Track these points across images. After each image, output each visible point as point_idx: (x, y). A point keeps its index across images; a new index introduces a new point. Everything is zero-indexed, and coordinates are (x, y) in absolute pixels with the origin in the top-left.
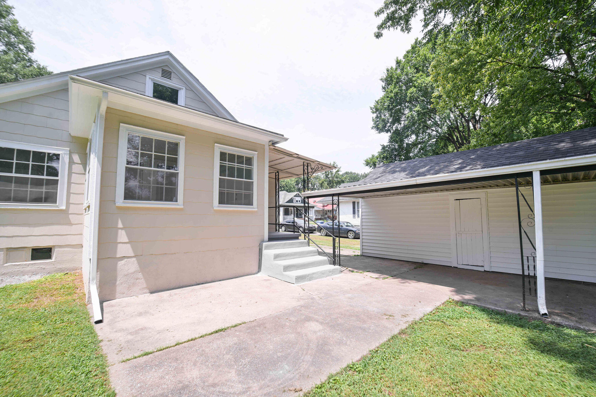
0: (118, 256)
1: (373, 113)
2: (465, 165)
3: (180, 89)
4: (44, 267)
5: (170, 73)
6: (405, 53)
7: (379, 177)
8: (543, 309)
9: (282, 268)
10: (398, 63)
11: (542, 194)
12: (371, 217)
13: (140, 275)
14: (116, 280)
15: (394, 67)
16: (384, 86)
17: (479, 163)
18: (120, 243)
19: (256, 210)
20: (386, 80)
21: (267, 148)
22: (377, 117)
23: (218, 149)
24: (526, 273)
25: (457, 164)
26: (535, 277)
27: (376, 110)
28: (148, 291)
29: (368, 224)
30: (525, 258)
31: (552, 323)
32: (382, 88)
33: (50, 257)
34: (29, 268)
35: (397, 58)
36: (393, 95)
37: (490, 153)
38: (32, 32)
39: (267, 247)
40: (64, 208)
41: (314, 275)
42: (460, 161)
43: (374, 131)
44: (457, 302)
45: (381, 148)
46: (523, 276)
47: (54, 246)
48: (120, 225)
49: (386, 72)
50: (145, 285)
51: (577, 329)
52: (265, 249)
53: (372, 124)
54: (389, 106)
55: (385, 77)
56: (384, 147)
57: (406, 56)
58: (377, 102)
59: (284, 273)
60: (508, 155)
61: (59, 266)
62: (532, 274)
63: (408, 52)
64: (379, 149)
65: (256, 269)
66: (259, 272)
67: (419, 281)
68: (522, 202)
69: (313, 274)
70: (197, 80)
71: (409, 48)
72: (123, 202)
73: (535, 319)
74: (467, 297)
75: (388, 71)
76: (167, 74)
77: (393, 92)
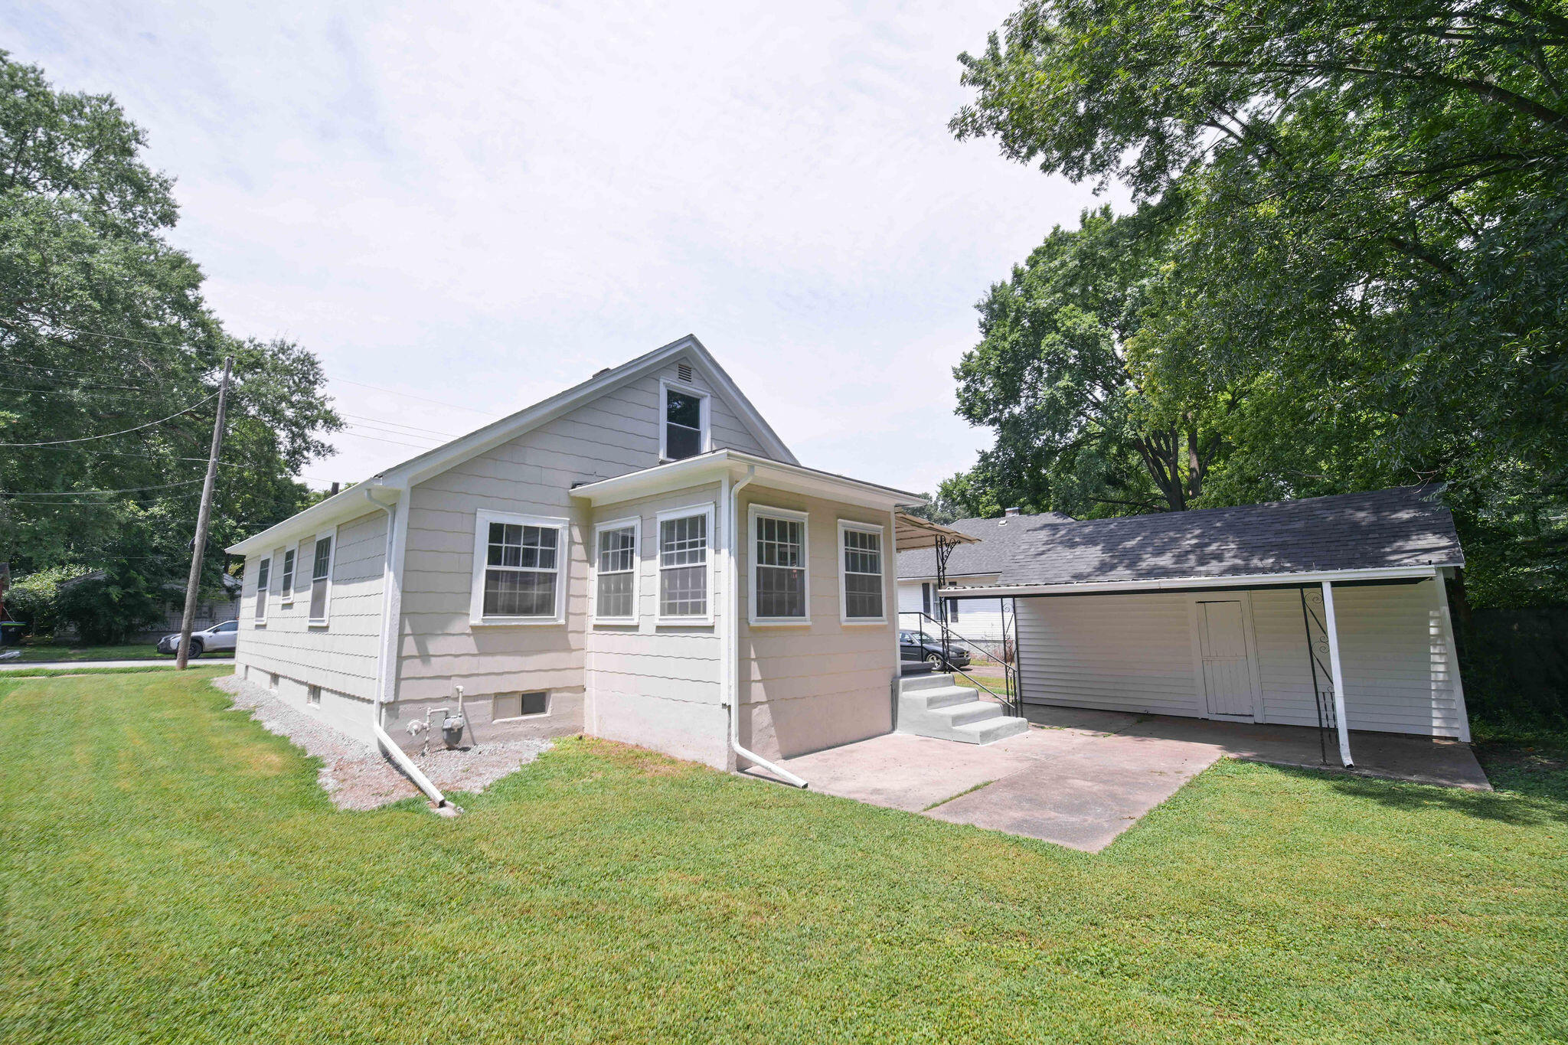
0: (753, 701)
1: (958, 378)
2: (1207, 541)
3: (703, 397)
4: (537, 725)
5: (689, 369)
6: (1030, 253)
7: (1043, 553)
8: (1348, 760)
9: (950, 721)
10: (1018, 275)
11: (1334, 599)
12: (1038, 630)
13: (772, 731)
14: (751, 738)
15: (1009, 282)
16: (983, 320)
17: (1231, 538)
18: (759, 681)
19: (886, 623)
20: (989, 306)
21: (893, 516)
22: (967, 389)
23: (842, 525)
24: (1324, 725)
25: (1192, 538)
26: (1336, 730)
27: (966, 372)
28: (779, 755)
29: (1030, 643)
30: (1321, 696)
31: (1359, 775)
32: (978, 325)
33: (543, 710)
34: (520, 729)
35: (1016, 264)
36: (1007, 345)
37: (1247, 520)
38: (175, 180)
39: (907, 687)
40: (562, 621)
41: (999, 731)
42: (1197, 532)
43: (962, 421)
44: (1235, 760)
45: (978, 457)
46: (1321, 729)
47: (549, 690)
48: (753, 656)
49: (990, 292)
50: (778, 748)
51: (1387, 779)
52: (904, 690)
53: (956, 403)
54: (999, 368)
55: (986, 300)
56: (985, 457)
57: (1033, 262)
58: (970, 357)
59: (957, 728)
60: (1278, 526)
61: (556, 725)
62: (1332, 726)
63: (1037, 252)
64: (974, 460)
65: (888, 725)
66: (894, 728)
67: (1163, 737)
68: (1311, 619)
69: (998, 729)
70: (729, 380)
71: (1040, 243)
72: (757, 621)
73: (1339, 772)
74: (1246, 754)
75: (994, 290)
76: (685, 373)
77: (1010, 339)
